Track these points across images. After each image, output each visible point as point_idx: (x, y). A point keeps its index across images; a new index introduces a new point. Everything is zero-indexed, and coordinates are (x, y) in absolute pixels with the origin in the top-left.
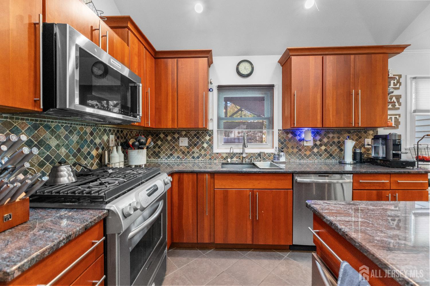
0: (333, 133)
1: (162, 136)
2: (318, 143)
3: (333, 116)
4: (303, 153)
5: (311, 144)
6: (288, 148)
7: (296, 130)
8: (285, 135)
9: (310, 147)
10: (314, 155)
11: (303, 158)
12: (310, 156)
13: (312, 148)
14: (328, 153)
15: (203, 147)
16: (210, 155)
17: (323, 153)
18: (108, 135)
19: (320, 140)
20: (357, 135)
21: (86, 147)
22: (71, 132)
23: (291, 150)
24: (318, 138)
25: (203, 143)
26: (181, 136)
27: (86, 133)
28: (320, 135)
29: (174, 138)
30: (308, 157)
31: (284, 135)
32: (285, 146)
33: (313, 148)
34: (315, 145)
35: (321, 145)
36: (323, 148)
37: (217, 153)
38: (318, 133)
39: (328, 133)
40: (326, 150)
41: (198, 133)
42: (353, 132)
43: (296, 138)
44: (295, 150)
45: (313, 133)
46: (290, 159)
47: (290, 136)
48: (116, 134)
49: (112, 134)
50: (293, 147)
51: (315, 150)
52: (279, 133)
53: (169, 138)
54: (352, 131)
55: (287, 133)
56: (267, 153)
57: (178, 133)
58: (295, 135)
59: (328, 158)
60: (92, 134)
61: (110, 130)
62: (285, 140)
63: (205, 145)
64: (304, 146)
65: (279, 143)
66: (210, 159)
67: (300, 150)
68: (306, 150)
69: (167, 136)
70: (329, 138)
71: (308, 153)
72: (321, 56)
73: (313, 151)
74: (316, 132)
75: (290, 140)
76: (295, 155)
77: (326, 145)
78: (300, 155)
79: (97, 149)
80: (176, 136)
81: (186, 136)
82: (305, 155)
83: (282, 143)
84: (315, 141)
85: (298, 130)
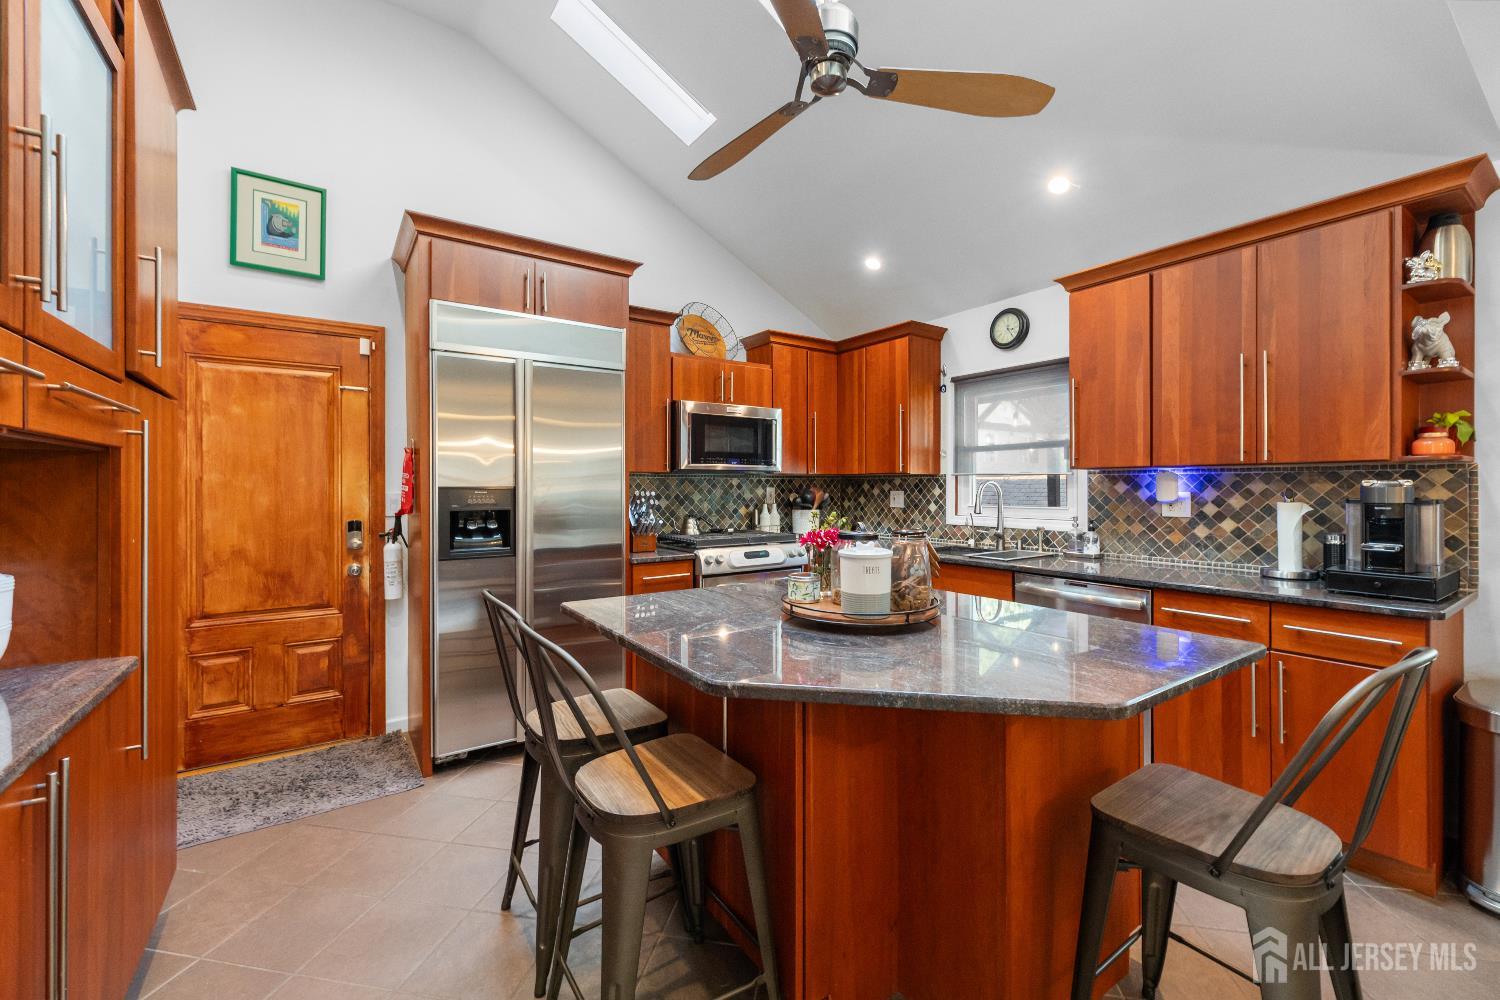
0: (1267, 479)
1: (866, 487)
2: (1210, 510)
3: (1182, 435)
4: (1160, 536)
5: (1184, 511)
6: (1115, 521)
7: (1139, 472)
8: (1107, 483)
9: (1184, 522)
10: (1198, 545)
11: (1160, 551)
12: (1183, 546)
13: (1189, 523)
14: (1248, 541)
15: (929, 512)
16: (941, 528)
17: (1230, 541)
18: (764, 488)
19: (1218, 502)
21: (731, 503)
22: (714, 486)
23: (1123, 527)
24: (1210, 494)
25: (929, 502)
26: (894, 488)
27: (731, 486)
28: (1218, 486)
29: (883, 491)
30: (1177, 551)
31: (1106, 488)
32: (1108, 515)
33: (1192, 523)
34: (1201, 516)
35: (1220, 517)
36: (1228, 525)
37: (955, 526)
38: (1209, 479)
39: (1249, 479)
40: (1238, 533)
41: (921, 481)
42: (1350, 477)
43: (1139, 494)
44: (1137, 528)
45: (1192, 478)
46: (1121, 552)
47: (1121, 487)
48: (778, 486)
49: (772, 486)
50: (1129, 520)
51: (1201, 531)
52: (1090, 480)
53: (876, 491)
54: (1345, 474)
55: (1114, 480)
56: (1060, 533)
57: (890, 482)
58: (1137, 486)
59: (1247, 558)
60: (739, 487)
61: (767, 481)
62: (1107, 500)
63: (933, 507)
64: (1162, 520)
65: (1089, 507)
66: (941, 537)
67: (1152, 529)
68: (1170, 531)
69: (872, 487)
70: (1249, 494)
71: (1177, 538)
72: (1147, 275)
73: (1194, 535)
74: (1205, 478)
75: (1121, 499)
76: (1136, 541)
77: (1237, 516)
78: (1152, 542)
79: (747, 506)
80: (886, 487)
81: (901, 487)
82: (1168, 544)
83: (1099, 507)
84: (1197, 501)
85: (1145, 472)
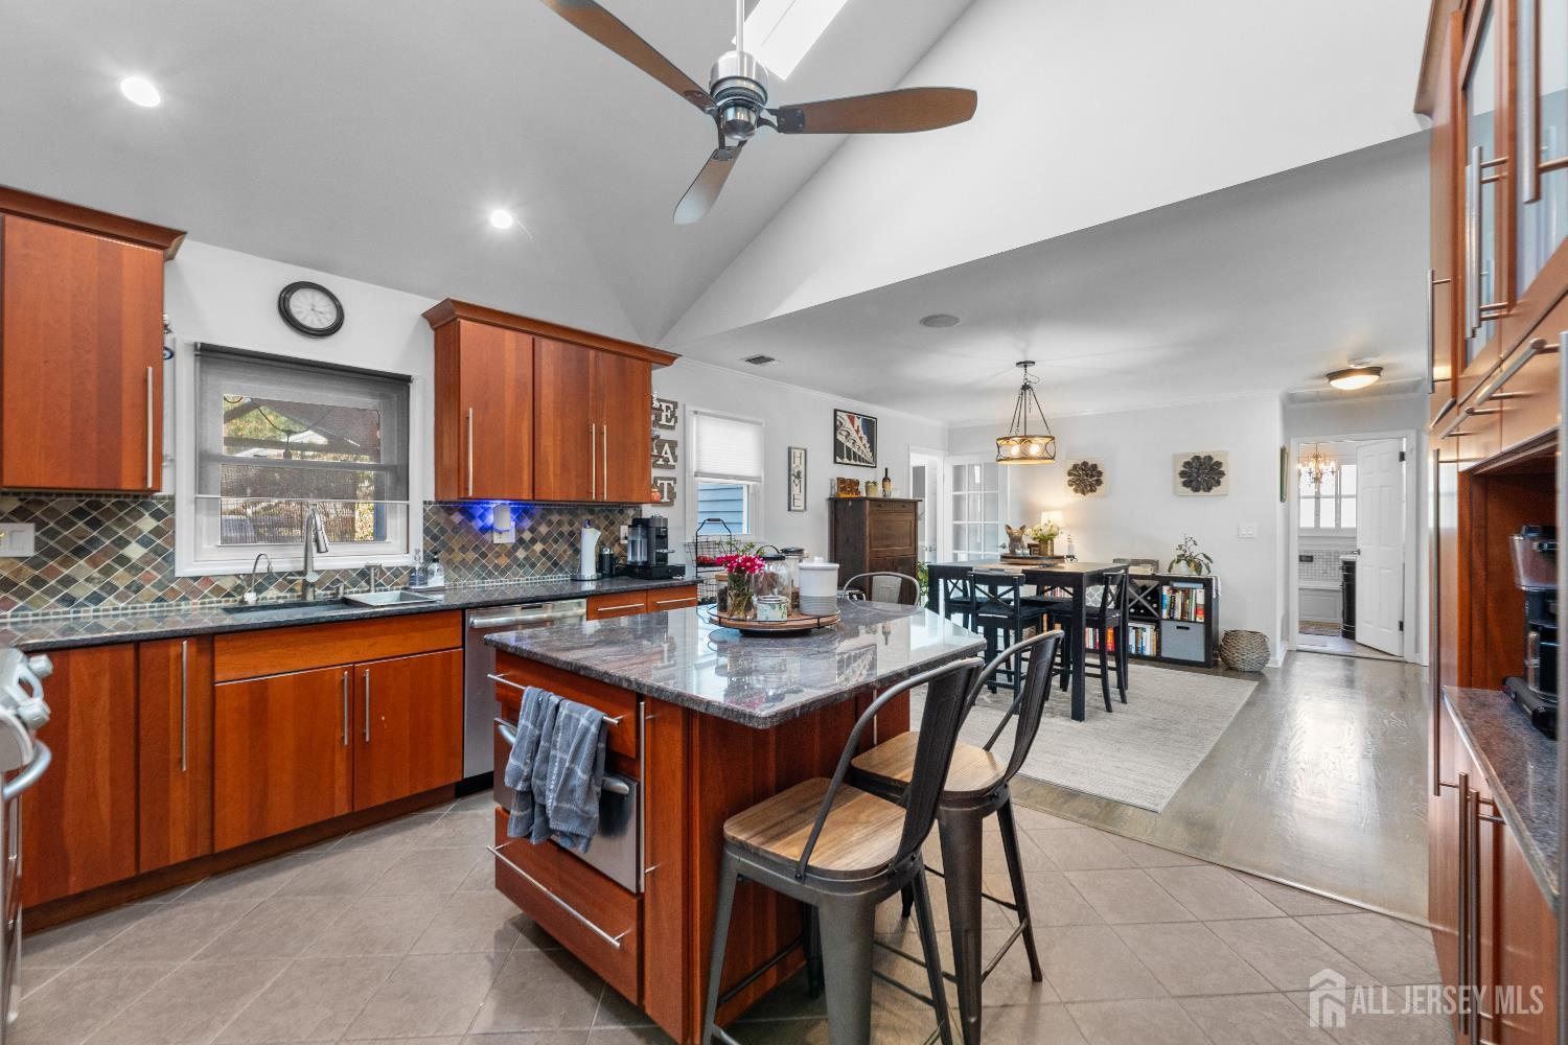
0: (560, 512)
2: (527, 536)
3: (555, 475)
4: (490, 562)
5: (509, 539)
6: (451, 551)
7: (474, 503)
8: (443, 514)
9: (509, 546)
10: (518, 566)
11: (490, 575)
12: (508, 567)
13: (513, 547)
14: (549, 558)
15: (123, 560)
16: (160, 585)
17: (539, 559)
19: (532, 530)
20: (607, 518)
23: (458, 556)
24: (527, 523)
25: (122, 543)
28: (531, 516)
30: (503, 573)
31: (442, 517)
32: (444, 545)
33: (515, 548)
34: (520, 541)
35: (533, 541)
36: (538, 547)
37: (196, 579)
38: (526, 511)
39: (550, 512)
40: (544, 553)
42: (599, 512)
43: (473, 524)
44: (471, 556)
45: (514, 511)
46: (456, 580)
47: (457, 518)
50: (464, 549)
51: (521, 554)
52: (424, 510)
54: (597, 509)
55: (450, 511)
56: (389, 569)
58: (471, 517)
59: (549, 571)
62: (443, 531)
63: (135, 551)
64: (492, 546)
65: (424, 539)
66: (160, 599)
67: (484, 555)
68: (498, 555)
70: (550, 523)
71: (503, 561)
72: (531, 337)
73: (516, 557)
74: (522, 510)
75: (456, 529)
76: (470, 569)
77: (544, 540)
78: (484, 567)
81: (21, 515)
82: (496, 567)
83: (435, 538)
84: (519, 530)
85: (479, 504)
